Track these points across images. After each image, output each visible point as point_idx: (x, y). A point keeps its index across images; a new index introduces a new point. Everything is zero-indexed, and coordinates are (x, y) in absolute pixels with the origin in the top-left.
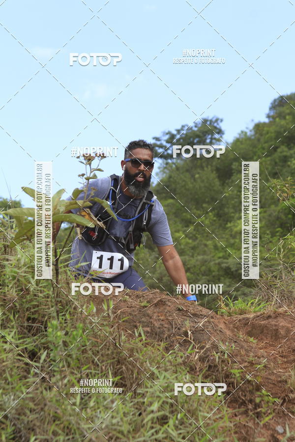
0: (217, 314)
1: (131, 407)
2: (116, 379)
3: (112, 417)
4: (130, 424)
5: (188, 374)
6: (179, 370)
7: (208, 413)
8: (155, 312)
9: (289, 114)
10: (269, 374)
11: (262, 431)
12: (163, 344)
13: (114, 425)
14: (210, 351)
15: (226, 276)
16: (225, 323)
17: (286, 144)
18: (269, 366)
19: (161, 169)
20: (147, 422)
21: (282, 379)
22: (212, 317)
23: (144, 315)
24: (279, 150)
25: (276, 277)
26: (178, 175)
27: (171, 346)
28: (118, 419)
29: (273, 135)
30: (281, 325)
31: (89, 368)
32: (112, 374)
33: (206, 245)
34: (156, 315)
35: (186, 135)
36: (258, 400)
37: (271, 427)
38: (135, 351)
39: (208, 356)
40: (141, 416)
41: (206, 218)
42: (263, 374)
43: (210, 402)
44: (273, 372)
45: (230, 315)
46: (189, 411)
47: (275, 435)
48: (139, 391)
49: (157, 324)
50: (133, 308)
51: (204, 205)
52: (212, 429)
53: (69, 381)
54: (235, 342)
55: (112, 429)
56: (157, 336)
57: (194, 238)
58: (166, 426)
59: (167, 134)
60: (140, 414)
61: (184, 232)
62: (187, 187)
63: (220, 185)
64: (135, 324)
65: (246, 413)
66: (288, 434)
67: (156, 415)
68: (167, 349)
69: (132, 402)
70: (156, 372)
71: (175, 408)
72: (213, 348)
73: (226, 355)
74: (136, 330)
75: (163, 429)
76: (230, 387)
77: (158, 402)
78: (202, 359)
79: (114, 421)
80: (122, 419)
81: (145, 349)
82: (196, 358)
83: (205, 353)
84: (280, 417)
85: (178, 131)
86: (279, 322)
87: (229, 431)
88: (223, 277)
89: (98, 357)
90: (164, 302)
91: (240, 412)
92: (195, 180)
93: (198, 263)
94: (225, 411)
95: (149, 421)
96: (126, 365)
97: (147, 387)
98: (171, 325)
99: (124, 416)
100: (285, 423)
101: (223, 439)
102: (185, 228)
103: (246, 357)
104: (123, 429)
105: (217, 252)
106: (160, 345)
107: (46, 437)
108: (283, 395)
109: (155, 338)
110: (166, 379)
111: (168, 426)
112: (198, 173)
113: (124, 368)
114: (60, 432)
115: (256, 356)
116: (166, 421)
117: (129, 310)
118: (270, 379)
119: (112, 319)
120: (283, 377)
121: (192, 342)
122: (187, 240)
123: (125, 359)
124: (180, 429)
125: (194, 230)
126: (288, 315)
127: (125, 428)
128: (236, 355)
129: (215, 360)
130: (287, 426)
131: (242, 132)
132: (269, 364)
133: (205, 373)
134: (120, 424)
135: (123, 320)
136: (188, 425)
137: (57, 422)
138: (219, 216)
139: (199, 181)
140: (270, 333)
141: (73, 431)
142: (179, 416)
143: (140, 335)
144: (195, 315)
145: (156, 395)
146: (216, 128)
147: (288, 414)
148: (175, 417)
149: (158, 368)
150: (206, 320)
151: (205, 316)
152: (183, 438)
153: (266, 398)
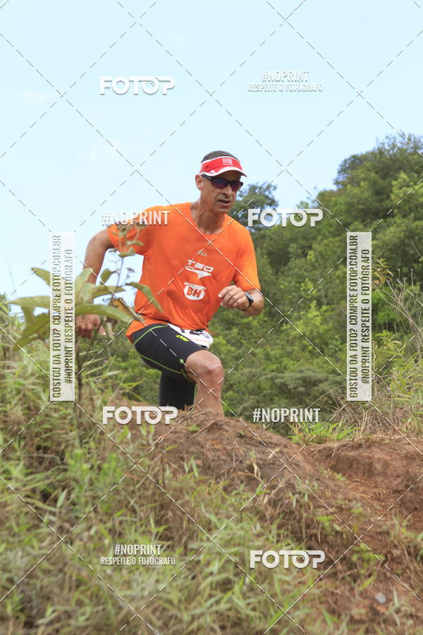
2: (161, 529)
4: (180, 590)
6: (245, 517)
8: (207, 440)
9: (364, 179)
10: (365, 523)
12: (222, 483)
13: (160, 592)
14: (283, 491)
16: (303, 454)
17: (360, 220)
20: (204, 589)
21: (382, 530)
22: (286, 447)
23: (193, 444)
28: (166, 584)
30: (376, 457)
31: (123, 515)
32: (154, 522)
34: (209, 443)
36: (354, 558)
37: (369, 594)
38: (184, 492)
39: (282, 498)
40: (195, 580)
44: (369, 521)
45: (306, 443)
46: (260, 573)
47: (375, 606)
48: (191, 546)
49: (210, 455)
50: (178, 434)
52: (292, 597)
53: (96, 532)
55: (156, 597)
58: (229, 594)
60: (194, 577)
63: (272, 274)
64: (181, 455)
65: (334, 575)
66: (397, 604)
67: (215, 579)
69: (182, 560)
70: (213, 518)
72: (287, 487)
73: (306, 497)
75: (226, 597)
76: (312, 540)
77: (219, 561)
78: (273, 504)
79: (161, 587)
80: (170, 584)
81: (198, 488)
82: (265, 502)
83: (277, 494)
84: (381, 582)
86: (374, 453)
87: (314, 600)
89: (134, 499)
90: (221, 425)
91: (326, 575)
94: (309, 573)
95: (206, 586)
96: (172, 510)
97: (202, 540)
98: (230, 456)
99: (173, 579)
100: (387, 590)
101: (308, 612)
103: (332, 499)
104: (171, 597)
106: (218, 484)
107: (68, 608)
108: (385, 551)
110: (228, 529)
111: (233, 593)
113: (170, 514)
114: (87, 601)
115: (346, 499)
116: (229, 586)
117: (173, 437)
118: (366, 530)
119: (152, 448)
120: (384, 528)
121: (260, 480)
123: (171, 503)
124: (249, 597)
126: (386, 444)
127: (175, 596)
128: (320, 497)
129: (292, 504)
130: (395, 594)
134: (168, 590)
135: (168, 449)
136: (259, 592)
137: (82, 588)
140: (361, 467)
141: (103, 600)
142: (247, 580)
143: (191, 470)
145: (215, 551)
147: (391, 578)
148: (241, 582)
149: (217, 514)
150: (277, 449)
151: (276, 445)
152: (254, 609)
153: (366, 555)
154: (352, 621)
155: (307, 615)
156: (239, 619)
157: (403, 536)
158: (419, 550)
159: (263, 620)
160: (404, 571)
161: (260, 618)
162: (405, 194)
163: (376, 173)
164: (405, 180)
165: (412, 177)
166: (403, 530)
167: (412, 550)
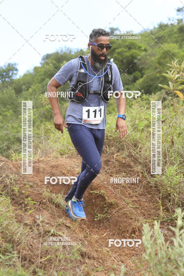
0: (9, 160)
11: (29, 217)
14: (5, 178)
16: (13, 165)
22: (7, 162)
24: (45, 80)
25: (40, 142)
29: (43, 73)
30: (41, 166)
33: (8, 126)
36: (26, 203)
37: (33, 215)
42: (30, 190)
44: (35, 189)
45: (16, 160)
47: (35, 220)
51: (8, 106)
52: (4, 216)
54: (18, 174)
65: (21, 209)
66: (41, 219)
72: (6, 177)
73: (13, 181)
83: (2, 179)
84: (38, 211)
86: (40, 165)
87: (13, 217)
91: (19, 208)
92: (3, 93)
93: (4, 135)
94: (11, 208)
103: (22, 181)
105: (13, 129)
108: (40, 200)
112: (5, 90)
118: (34, 192)
120: (40, 192)
126: (44, 162)
128: (18, 180)
129: (7, 183)
130: (40, 215)
131: (28, 71)
132: (34, 185)
138: (15, 112)
139: (5, 94)
140: (35, 170)
146: (14, 68)
147: (42, 210)
150: (4, 163)
151: (3, 161)
153: (30, 202)
154: (26, 225)
155: (9, 222)
157: (47, 195)
158: (53, 200)
160: (47, 207)
163: (56, 60)
166: (47, 193)
167: (50, 200)
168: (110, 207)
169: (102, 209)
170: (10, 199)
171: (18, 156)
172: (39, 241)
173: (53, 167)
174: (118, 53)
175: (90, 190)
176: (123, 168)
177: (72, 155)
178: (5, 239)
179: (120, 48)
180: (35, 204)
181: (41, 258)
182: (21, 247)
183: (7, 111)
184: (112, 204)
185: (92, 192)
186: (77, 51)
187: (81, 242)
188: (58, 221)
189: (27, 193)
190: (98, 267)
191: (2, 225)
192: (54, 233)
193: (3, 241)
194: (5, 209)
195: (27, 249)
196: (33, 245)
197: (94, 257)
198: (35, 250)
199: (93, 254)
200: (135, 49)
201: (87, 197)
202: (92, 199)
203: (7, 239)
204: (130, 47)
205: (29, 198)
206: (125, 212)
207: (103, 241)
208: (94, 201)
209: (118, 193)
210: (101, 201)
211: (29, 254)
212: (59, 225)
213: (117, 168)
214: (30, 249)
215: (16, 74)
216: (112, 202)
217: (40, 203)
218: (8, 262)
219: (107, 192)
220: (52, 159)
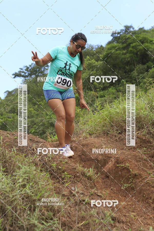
0: (47, 141)
1: (10, 181)
2: (4, 169)
3: (2, 185)
4: (10, 188)
5: (34, 166)
6: (31, 165)
7: (43, 182)
10: (69, 166)
11: (66, 189)
12: (24, 155)
13: (3, 188)
15: (51, 126)
16: (50, 145)
18: (68, 162)
19: (23, 82)
20: (17, 187)
22: (45, 143)
23: (16, 142)
26: (30, 84)
27: (27, 155)
28: (5, 186)
32: (2, 167)
33: (42, 113)
35: (33, 67)
36: (63, 177)
38: (12, 157)
41: (42, 102)
42: (66, 166)
43: (43, 178)
44: (70, 165)
45: (52, 141)
46: (35, 182)
47: (71, 191)
48: (14, 174)
50: (11, 140)
51: (42, 97)
52: (45, 189)
55: (2, 190)
56: (21, 151)
57: (37, 110)
58: (25, 188)
59: (25, 67)
60: (14, 184)
61: (33, 108)
62: (34, 89)
64: (12, 146)
65: (59, 182)
66: (76, 190)
67: (21, 184)
68: (25, 156)
69: (11, 179)
70: (21, 165)
71: (29, 181)
72: (45, 155)
73: (50, 158)
74: (12, 149)
75: (24, 190)
76: (52, 171)
77: (22, 178)
78: (40, 160)
79: (3, 187)
80: (6, 186)
81: (16, 156)
82: (38, 160)
83: (42, 158)
84: (73, 183)
85: (30, 66)
87: (52, 190)
88: (50, 126)
91: (57, 182)
92: (37, 86)
93: (39, 121)
94: (50, 181)
95: (18, 186)
96: (8, 163)
99: (7, 185)
100: (75, 186)
101: (49, 193)
102: (34, 107)
103: (59, 159)
104: (7, 190)
105: (47, 116)
106: (22, 155)
108: (74, 174)
109: (20, 152)
110: (25, 168)
111: (26, 188)
112: (39, 83)
113: (7, 164)
116: (25, 186)
117: (9, 140)
118: (69, 168)
119: (2, 144)
120: (74, 167)
121: (36, 153)
122: (35, 111)
123: (8, 161)
124: (31, 189)
125: (38, 107)
127: (8, 189)
128: (55, 158)
129: (46, 161)
130: (76, 187)
132: (69, 162)
133: (42, 166)
134: (5, 188)
135: (7, 144)
136: (34, 188)
139: (39, 87)
142: (31, 184)
143: (14, 151)
144: (37, 142)
145: (21, 176)
147: (76, 182)
148: (29, 185)
149: (22, 164)
150: (42, 144)
151: (42, 142)
152: (33, 193)
153: (67, 176)
154: (64, 195)
155: (49, 194)
156: (28, 196)
157: (80, 169)
158: (85, 173)
159: (36, 196)
160: (80, 180)
161: (35, 195)
162: (88, 63)
164: (88, 59)
165: (91, 57)
166: (80, 168)
167: (83, 174)
168: (135, 178)
169: (128, 179)
170: (49, 174)
171: (54, 137)
172: (75, 209)
173: (83, 145)
174: (133, 47)
175: (116, 164)
176: (144, 144)
177: (99, 135)
178: (47, 208)
179: (134, 43)
180: (70, 178)
181: (78, 223)
182: (61, 215)
183: (41, 101)
184: (136, 175)
185: (118, 165)
186: (98, 47)
187: (111, 209)
188: (90, 191)
189: (64, 168)
190: (127, 230)
191: (43, 196)
192: (87, 202)
193: (45, 210)
194: (46, 183)
195: (66, 216)
196: (70, 212)
197: (123, 221)
198: (73, 217)
199: (122, 218)
200: (147, 43)
201: (114, 170)
202: (119, 171)
203: (48, 208)
204: (143, 41)
205: (65, 173)
206: (148, 182)
207: (130, 207)
208: (120, 173)
209: (141, 166)
210: (126, 173)
211: (67, 221)
212: (91, 195)
213: (139, 144)
214: (68, 216)
215: (47, 69)
216: (136, 173)
217: (75, 176)
218: (50, 228)
219: (131, 165)
220: (82, 139)
